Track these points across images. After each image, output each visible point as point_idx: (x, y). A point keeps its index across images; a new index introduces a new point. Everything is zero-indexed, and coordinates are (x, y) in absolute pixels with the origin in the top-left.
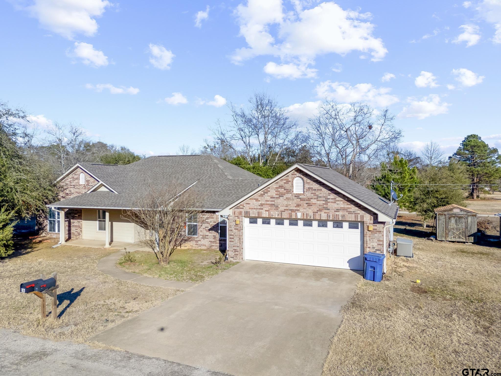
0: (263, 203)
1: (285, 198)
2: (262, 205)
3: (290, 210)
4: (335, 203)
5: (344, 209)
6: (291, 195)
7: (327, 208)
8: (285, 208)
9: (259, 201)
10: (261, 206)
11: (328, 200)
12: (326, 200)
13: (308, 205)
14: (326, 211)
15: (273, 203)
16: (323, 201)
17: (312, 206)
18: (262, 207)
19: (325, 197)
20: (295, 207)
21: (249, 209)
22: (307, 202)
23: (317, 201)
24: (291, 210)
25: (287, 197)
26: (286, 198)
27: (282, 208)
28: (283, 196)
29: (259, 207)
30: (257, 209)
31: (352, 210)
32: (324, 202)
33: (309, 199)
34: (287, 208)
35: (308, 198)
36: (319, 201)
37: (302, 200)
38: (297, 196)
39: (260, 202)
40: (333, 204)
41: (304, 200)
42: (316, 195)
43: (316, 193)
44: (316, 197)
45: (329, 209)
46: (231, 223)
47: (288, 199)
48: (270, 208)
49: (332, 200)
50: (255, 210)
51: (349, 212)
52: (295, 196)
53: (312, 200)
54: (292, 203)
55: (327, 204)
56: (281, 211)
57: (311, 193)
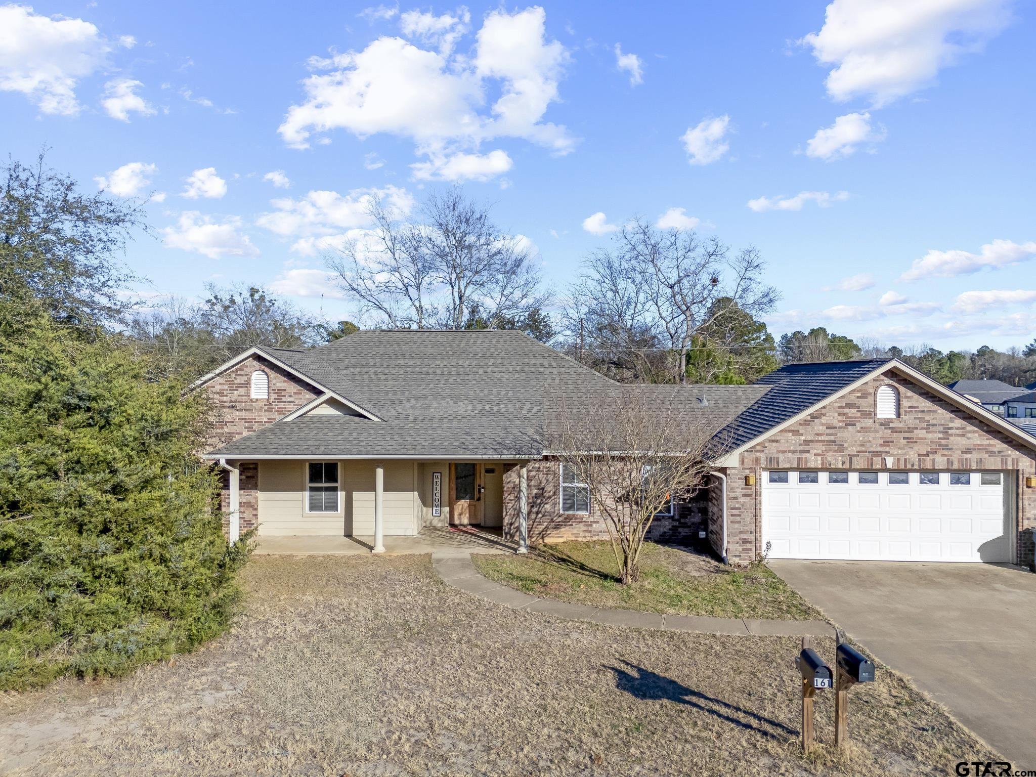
0: (809, 438)
1: (859, 428)
2: (807, 443)
3: (869, 452)
4: (963, 435)
5: (980, 448)
6: (871, 421)
7: (948, 446)
8: (859, 448)
9: (801, 435)
10: (805, 445)
11: (950, 432)
12: (946, 431)
13: (908, 442)
14: (946, 452)
15: (832, 438)
16: (939, 432)
17: (916, 442)
18: (807, 448)
19: (942, 425)
20: (881, 445)
21: (778, 451)
22: (907, 435)
23: (927, 432)
24: (873, 452)
25: (863, 425)
26: (862, 428)
27: (853, 450)
28: (854, 425)
29: (801, 448)
30: (795, 451)
31: (996, 450)
32: (940, 435)
33: (910, 430)
34: (863, 449)
35: (909, 428)
36: (930, 432)
37: (896, 432)
38: (886, 423)
39: (803, 438)
40: (959, 438)
41: (901, 432)
42: (925, 422)
43: (924, 418)
44: (924, 425)
45: (951, 449)
46: (734, 482)
47: (864, 429)
48: (824, 448)
49: (958, 432)
50: (790, 454)
51: (991, 452)
52: (881, 425)
53: (916, 431)
54: (874, 439)
55: (948, 439)
56: (849, 455)
57: (915, 418)
